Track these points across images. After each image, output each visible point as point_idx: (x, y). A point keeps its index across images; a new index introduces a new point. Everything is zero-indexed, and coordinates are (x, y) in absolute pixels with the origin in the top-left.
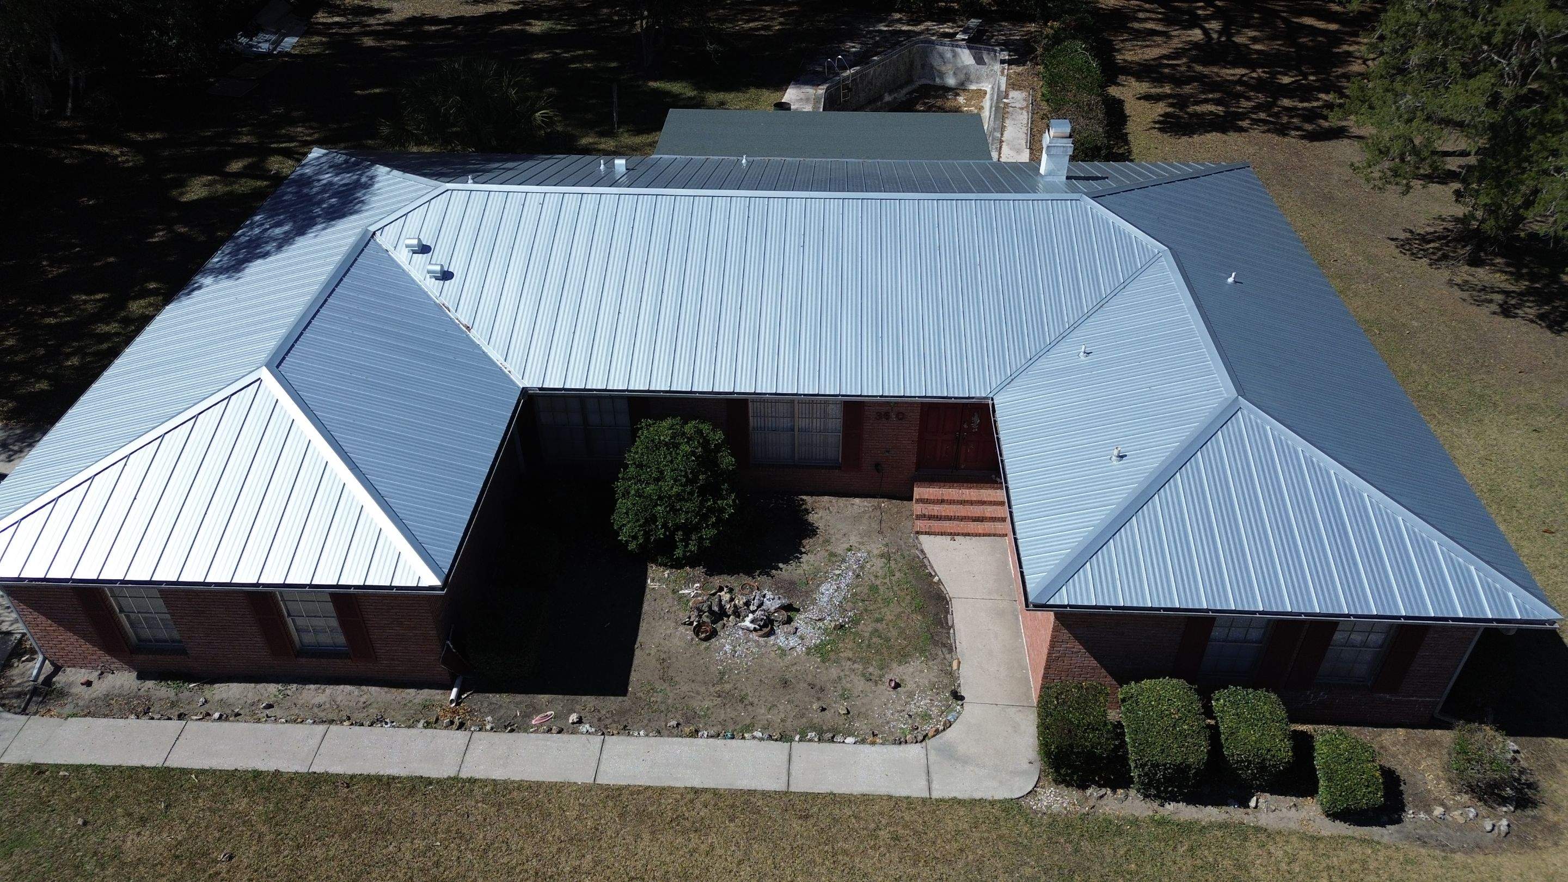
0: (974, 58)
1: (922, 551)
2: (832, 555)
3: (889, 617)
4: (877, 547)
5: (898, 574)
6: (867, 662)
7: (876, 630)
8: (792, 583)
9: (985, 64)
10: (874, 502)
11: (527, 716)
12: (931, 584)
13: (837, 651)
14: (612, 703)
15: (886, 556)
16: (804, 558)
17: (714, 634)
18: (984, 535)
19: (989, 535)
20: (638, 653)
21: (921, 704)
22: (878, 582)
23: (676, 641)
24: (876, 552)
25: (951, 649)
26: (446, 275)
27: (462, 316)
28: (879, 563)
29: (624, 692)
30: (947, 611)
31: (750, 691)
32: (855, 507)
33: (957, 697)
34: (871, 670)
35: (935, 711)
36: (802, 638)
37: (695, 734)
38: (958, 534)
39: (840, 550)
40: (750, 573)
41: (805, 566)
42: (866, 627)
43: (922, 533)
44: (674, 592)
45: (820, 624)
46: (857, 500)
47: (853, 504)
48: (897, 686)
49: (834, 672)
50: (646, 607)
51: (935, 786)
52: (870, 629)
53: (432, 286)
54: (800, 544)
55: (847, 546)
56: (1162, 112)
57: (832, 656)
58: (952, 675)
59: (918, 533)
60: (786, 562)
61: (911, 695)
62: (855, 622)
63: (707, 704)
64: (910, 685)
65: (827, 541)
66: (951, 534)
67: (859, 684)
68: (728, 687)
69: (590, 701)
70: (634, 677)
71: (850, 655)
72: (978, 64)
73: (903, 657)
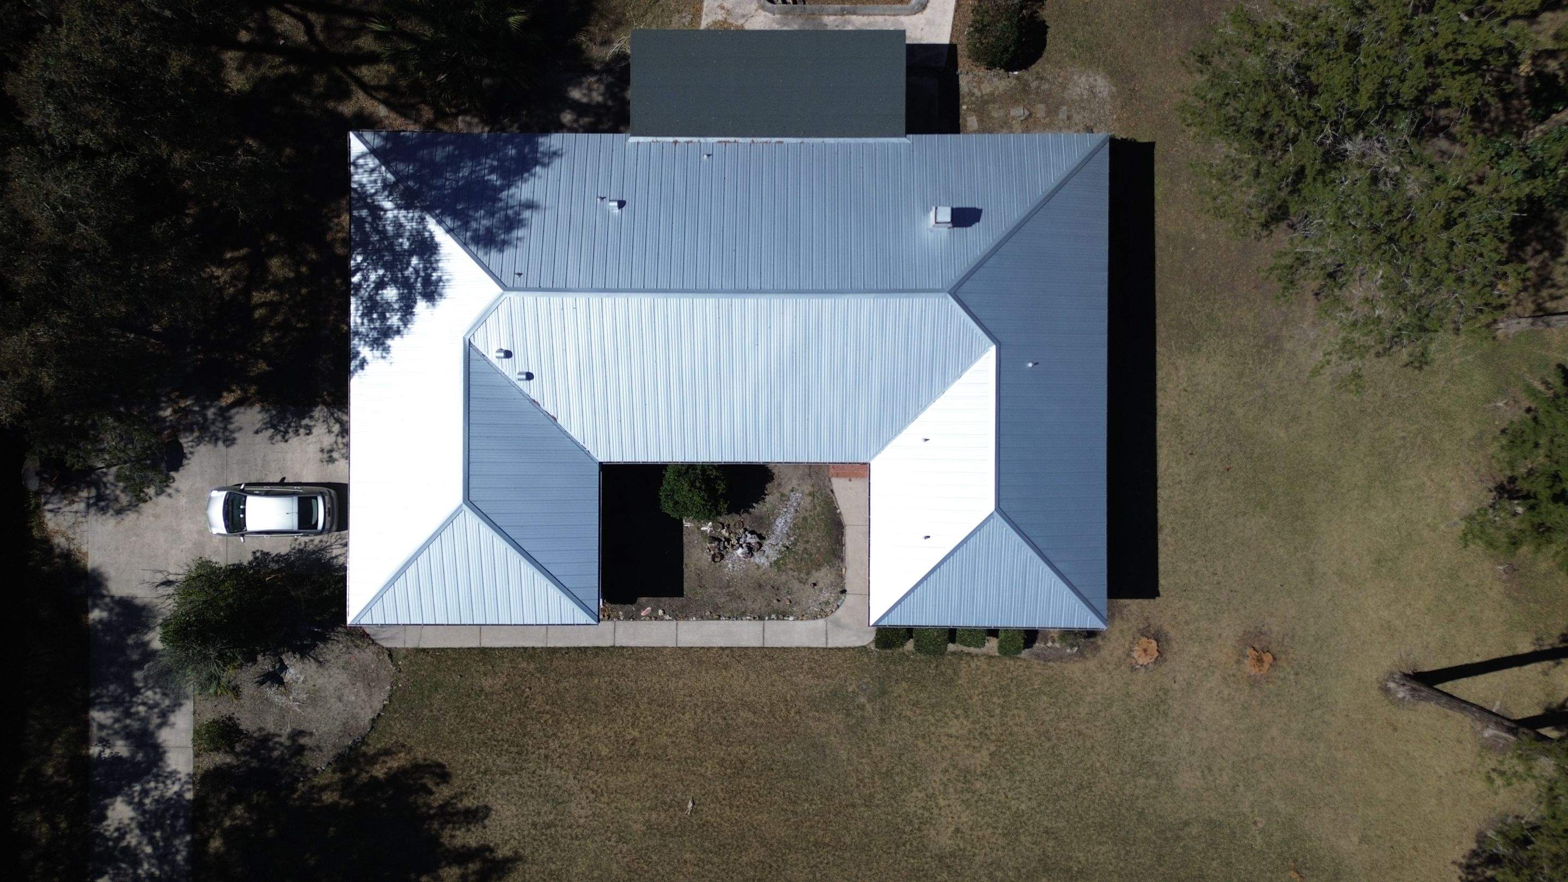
1: (832, 491)
2: (782, 495)
3: (812, 540)
4: (807, 488)
5: (818, 508)
6: (799, 570)
7: (805, 549)
8: (762, 518)
11: (639, 611)
12: (836, 514)
13: (785, 564)
14: (677, 601)
15: (812, 494)
16: (768, 498)
17: (722, 557)
20: (685, 570)
21: (826, 595)
22: (807, 515)
23: (703, 562)
24: (807, 492)
25: (843, 560)
26: (529, 376)
27: (548, 407)
28: (809, 499)
29: (682, 595)
30: (842, 534)
31: (743, 591)
33: (844, 592)
34: (802, 575)
35: (832, 600)
36: (767, 557)
37: (719, 618)
38: (853, 476)
39: (786, 492)
40: (738, 512)
41: (768, 505)
42: (800, 547)
43: (833, 476)
44: (699, 529)
45: (776, 547)
48: (815, 585)
49: (784, 578)
50: (685, 540)
51: (829, 641)
52: (802, 549)
53: (523, 385)
54: (765, 488)
55: (790, 488)
57: (783, 568)
58: (842, 577)
60: (757, 502)
61: (821, 590)
62: (794, 544)
63: (723, 600)
64: (821, 585)
65: (779, 484)
66: (849, 477)
67: (796, 585)
68: (732, 589)
69: (666, 600)
70: (686, 585)
71: (791, 566)
73: (819, 567)
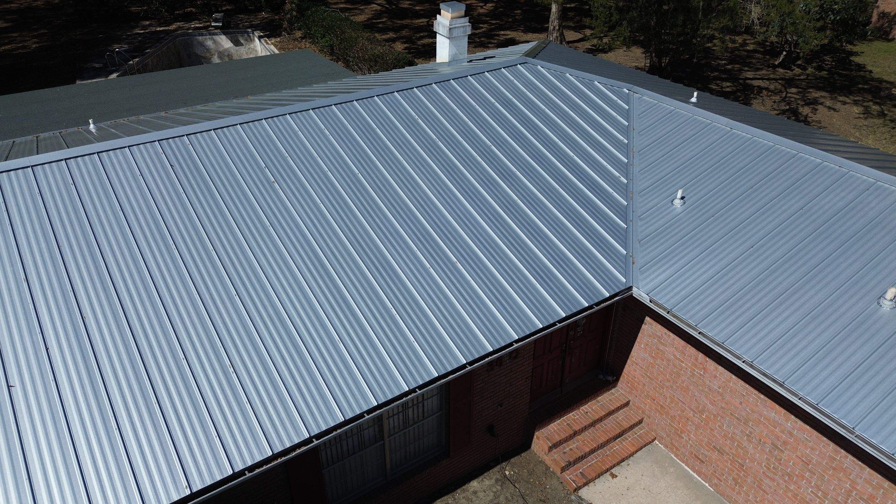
0: (232, 42)
9: (242, 45)
10: (493, 475)
18: (637, 452)
19: (641, 448)
32: (481, 495)
38: (614, 466)
43: (580, 488)
46: (474, 484)
47: (475, 493)
56: (403, 48)
59: (576, 490)
66: (608, 470)
72: (236, 46)
